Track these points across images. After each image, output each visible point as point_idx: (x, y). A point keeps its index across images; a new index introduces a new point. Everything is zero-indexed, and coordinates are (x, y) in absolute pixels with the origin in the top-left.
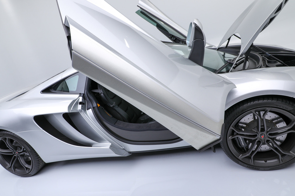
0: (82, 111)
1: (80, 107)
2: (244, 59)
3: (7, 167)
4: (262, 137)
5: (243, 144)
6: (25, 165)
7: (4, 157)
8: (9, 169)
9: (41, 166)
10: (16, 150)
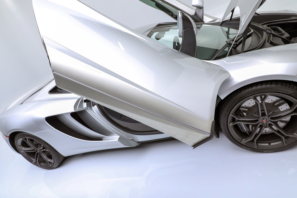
0: (88, 108)
1: (85, 105)
2: (242, 38)
3: (33, 163)
4: (264, 121)
5: (245, 129)
6: (48, 159)
7: (29, 154)
8: (35, 164)
9: (61, 160)
10: (37, 147)
